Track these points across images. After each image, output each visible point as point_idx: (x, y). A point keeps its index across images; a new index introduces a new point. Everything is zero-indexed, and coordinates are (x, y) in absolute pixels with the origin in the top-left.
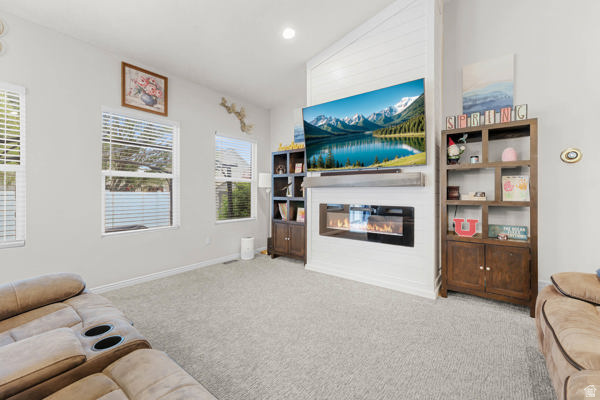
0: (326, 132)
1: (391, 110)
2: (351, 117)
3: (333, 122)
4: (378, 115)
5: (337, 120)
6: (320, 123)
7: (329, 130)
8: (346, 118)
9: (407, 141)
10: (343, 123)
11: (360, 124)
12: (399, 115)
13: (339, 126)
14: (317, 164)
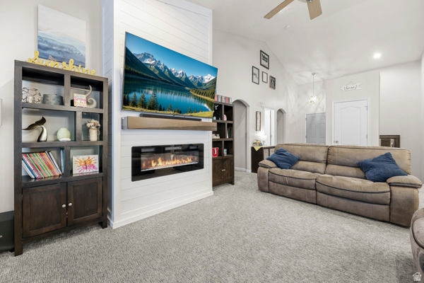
0: (152, 73)
1: (202, 79)
2: (178, 71)
3: (161, 67)
4: (195, 78)
5: (165, 67)
6: (147, 61)
7: (157, 72)
8: (173, 70)
9: (207, 102)
10: (170, 72)
11: (183, 80)
12: (205, 84)
13: (166, 73)
14: (138, 103)
